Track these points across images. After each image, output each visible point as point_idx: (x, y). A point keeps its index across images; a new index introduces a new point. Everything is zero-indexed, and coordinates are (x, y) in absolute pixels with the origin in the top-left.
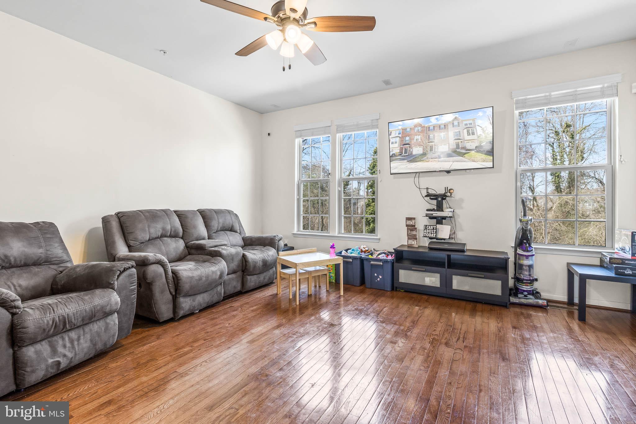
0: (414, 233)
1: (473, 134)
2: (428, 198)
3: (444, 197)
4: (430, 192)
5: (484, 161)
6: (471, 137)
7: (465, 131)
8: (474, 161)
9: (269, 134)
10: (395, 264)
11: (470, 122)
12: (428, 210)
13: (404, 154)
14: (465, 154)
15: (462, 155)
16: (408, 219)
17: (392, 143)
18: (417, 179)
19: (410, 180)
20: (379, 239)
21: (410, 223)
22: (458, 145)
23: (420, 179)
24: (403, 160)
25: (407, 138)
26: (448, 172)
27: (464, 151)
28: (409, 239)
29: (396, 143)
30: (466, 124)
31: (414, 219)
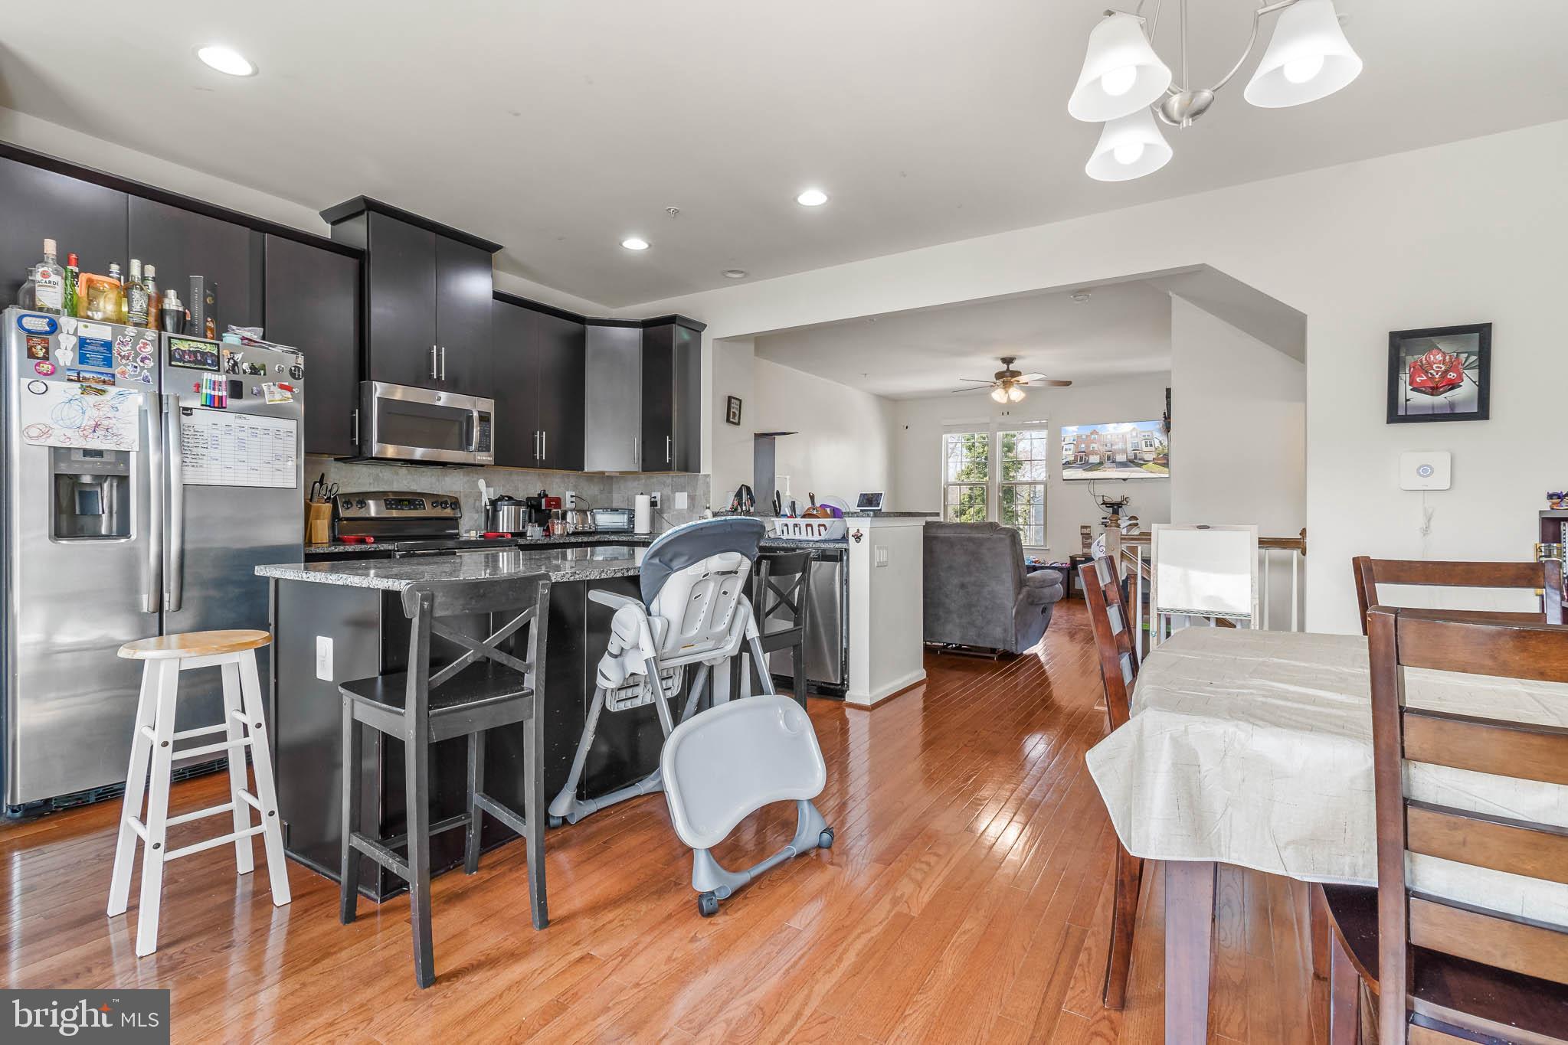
0: (1089, 541)
1: (1151, 445)
2: (1104, 506)
3: (1119, 505)
4: (1107, 500)
5: (1160, 473)
6: (1149, 449)
7: (1144, 442)
8: (1152, 472)
9: (907, 428)
10: (1071, 572)
11: (1149, 433)
12: (1103, 518)
13: (1079, 462)
14: (1143, 464)
15: (1140, 465)
16: (1083, 527)
17: (1066, 450)
18: (1091, 486)
19: (1084, 487)
20: (1048, 550)
21: (1085, 531)
22: (1135, 455)
23: (1096, 486)
24: (1079, 468)
25: (1083, 446)
26: (1124, 480)
27: (1142, 462)
28: (1084, 547)
29: (1070, 450)
30: (1144, 436)
31: (1090, 527)
